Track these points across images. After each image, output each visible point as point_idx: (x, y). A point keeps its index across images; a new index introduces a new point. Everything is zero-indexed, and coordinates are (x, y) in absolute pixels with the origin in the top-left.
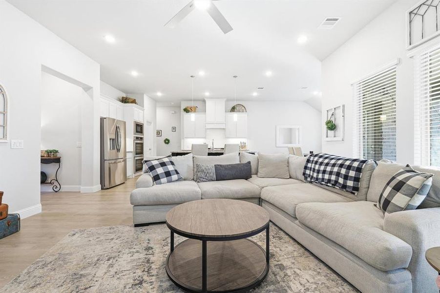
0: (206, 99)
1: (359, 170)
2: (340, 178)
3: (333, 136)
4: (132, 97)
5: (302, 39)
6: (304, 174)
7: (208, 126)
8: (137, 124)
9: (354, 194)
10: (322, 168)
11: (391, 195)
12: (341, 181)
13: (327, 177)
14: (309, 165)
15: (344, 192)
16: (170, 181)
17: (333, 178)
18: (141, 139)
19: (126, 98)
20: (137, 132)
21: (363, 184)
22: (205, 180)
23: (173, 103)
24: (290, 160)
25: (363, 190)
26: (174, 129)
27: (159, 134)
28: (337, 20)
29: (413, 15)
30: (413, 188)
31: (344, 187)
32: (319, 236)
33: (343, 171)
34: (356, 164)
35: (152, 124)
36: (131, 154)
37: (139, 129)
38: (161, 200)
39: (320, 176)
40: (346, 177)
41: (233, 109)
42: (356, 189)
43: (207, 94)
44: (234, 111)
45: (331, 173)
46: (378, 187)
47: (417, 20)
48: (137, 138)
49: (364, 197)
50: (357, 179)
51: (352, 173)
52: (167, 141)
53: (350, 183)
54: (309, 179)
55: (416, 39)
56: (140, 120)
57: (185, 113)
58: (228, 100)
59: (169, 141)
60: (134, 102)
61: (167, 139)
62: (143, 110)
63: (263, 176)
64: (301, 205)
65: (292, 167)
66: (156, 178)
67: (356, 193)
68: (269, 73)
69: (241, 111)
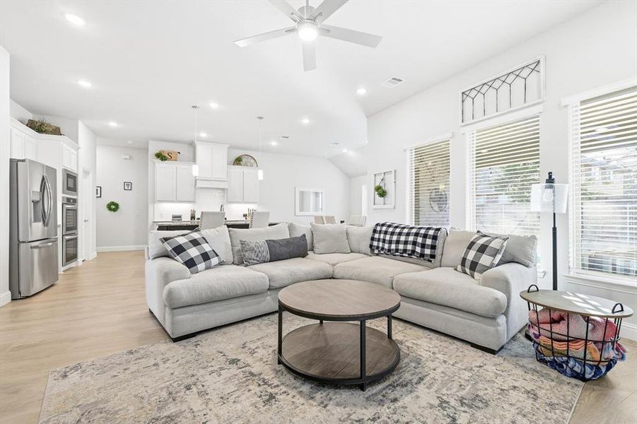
0: (196, 142)
1: (435, 238)
2: (417, 247)
3: (382, 203)
4: (54, 122)
5: (362, 91)
6: (371, 246)
7: (199, 184)
8: (68, 174)
9: (431, 261)
10: (395, 238)
11: (477, 257)
12: (418, 249)
13: (401, 247)
14: (377, 236)
15: (421, 261)
16: (209, 267)
17: (410, 247)
18: (75, 201)
19: (42, 124)
20: (69, 189)
21: (438, 252)
22: (255, 262)
23: (130, 142)
24: (349, 231)
25: (438, 257)
26: (128, 185)
28: (400, 81)
29: (465, 96)
30: (495, 249)
31: (422, 255)
32: (425, 304)
33: (420, 240)
34: (431, 232)
35: (91, 175)
37: (72, 184)
38: (218, 294)
39: (393, 247)
40: (423, 246)
41: (238, 161)
42: (433, 256)
43: (204, 135)
44: (240, 165)
45: (406, 243)
46: (453, 252)
47: (468, 101)
48: (68, 200)
49: (439, 264)
50: (433, 247)
51: (429, 242)
52: (113, 207)
53: (428, 251)
54: (376, 252)
55: (468, 118)
56: (73, 168)
57: (159, 160)
58: (231, 147)
59: (117, 206)
60: (57, 131)
61: (113, 203)
62: (78, 149)
63: (322, 251)
64: (400, 276)
65: (353, 238)
66: (191, 264)
67: (433, 260)
69: (249, 164)
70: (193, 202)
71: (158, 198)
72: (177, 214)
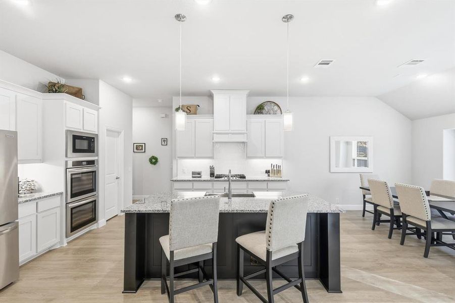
0: (213, 92)
7: (217, 138)
8: (75, 136)
18: (91, 163)
20: (76, 151)
26: (164, 141)
27: (142, 149)
35: (123, 133)
36: (59, 198)
41: (260, 110)
43: (216, 79)
44: (262, 113)
48: (76, 164)
52: (154, 161)
56: (87, 128)
58: (250, 95)
59: (156, 159)
60: (78, 93)
61: (153, 157)
62: (98, 109)
69: (272, 112)
70: (212, 158)
71: (178, 155)
72: (197, 170)
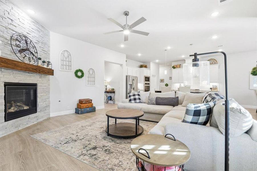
0: (185, 59)
4: (145, 64)
8: (146, 77)
16: (136, 102)
18: (149, 84)
19: (143, 65)
20: (146, 81)
23: (168, 64)
26: (170, 78)
27: (163, 81)
35: (156, 77)
37: (147, 79)
43: (183, 56)
48: (146, 84)
52: (167, 85)
56: (148, 75)
60: (146, 67)
61: (167, 84)
62: (150, 70)
66: (130, 100)
68: (215, 37)
69: (213, 63)
71: (174, 82)
